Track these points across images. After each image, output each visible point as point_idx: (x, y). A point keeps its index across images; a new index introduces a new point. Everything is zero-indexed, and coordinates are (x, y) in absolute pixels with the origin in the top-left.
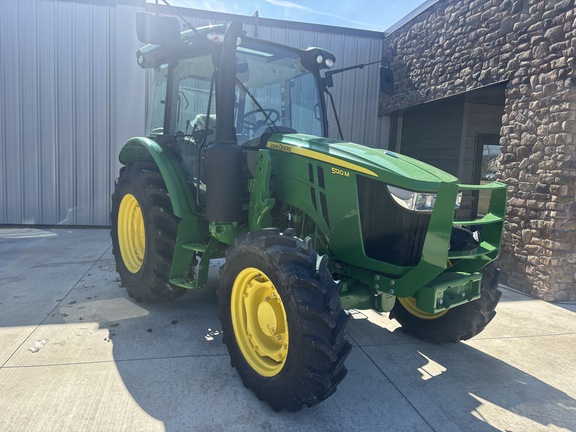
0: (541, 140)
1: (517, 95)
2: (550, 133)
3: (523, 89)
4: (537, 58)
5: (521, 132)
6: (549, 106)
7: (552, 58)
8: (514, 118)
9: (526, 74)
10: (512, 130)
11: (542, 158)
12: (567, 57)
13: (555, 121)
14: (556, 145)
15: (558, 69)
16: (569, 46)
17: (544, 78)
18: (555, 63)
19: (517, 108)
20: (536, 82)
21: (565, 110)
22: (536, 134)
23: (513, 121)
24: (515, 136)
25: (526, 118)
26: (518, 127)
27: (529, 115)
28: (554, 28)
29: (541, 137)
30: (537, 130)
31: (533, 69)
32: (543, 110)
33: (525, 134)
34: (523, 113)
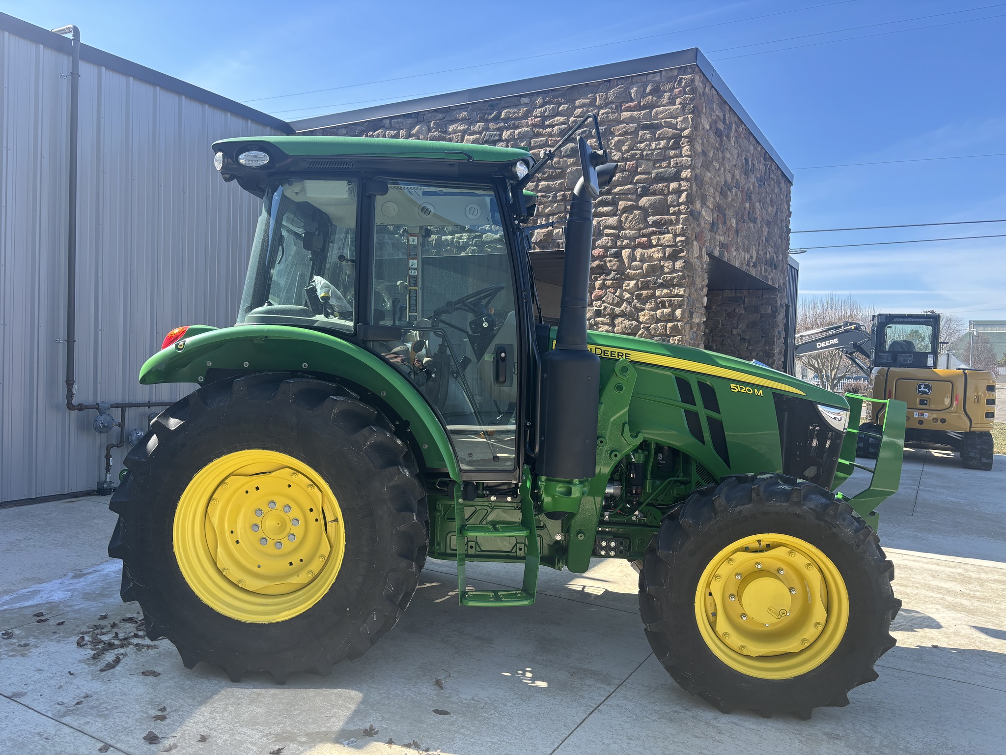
0: (647, 329)
1: (602, 270)
2: (658, 321)
3: (611, 264)
4: (630, 228)
5: (613, 316)
6: (654, 289)
7: (653, 233)
8: (600, 298)
9: (614, 245)
12: (676, 236)
13: (664, 307)
15: (664, 247)
16: (677, 222)
17: (642, 255)
18: (659, 239)
19: (603, 286)
20: (632, 258)
21: (677, 295)
22: (638, 321)
23: (599, 303)
24: (605, 322)
25: (621, 300)
26: (608, 311)
27: (624, 297)
28: (653, 198)
29: (646, 325)
30: (638, 315)
31: (626, 242)
32: (644, 292)
33: (620, 319)
34: (614, 293)
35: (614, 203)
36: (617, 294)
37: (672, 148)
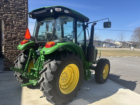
0: (19, 37)
1: (9, 24)
2: (21, 35)
3: (11, 23)
4: (14, 17)
6: (20, 30)
9: (11, 20)
12: (24, 20)
13: (23, 33)
15: (22, 22)
16: (25, 18)
17: (17, 23)
18: (21, 20)
19: (9, 28)
20: (15, 23)
21: (25, 31)
22: (17, 35)
23: (8, 31)
25: (13, 31)
26: (10, 33)
28: (19, 12)
31: (14, 20)
32: (18, 30)
33: (13, 35)
35: (11, 11)
37: (23, 4)
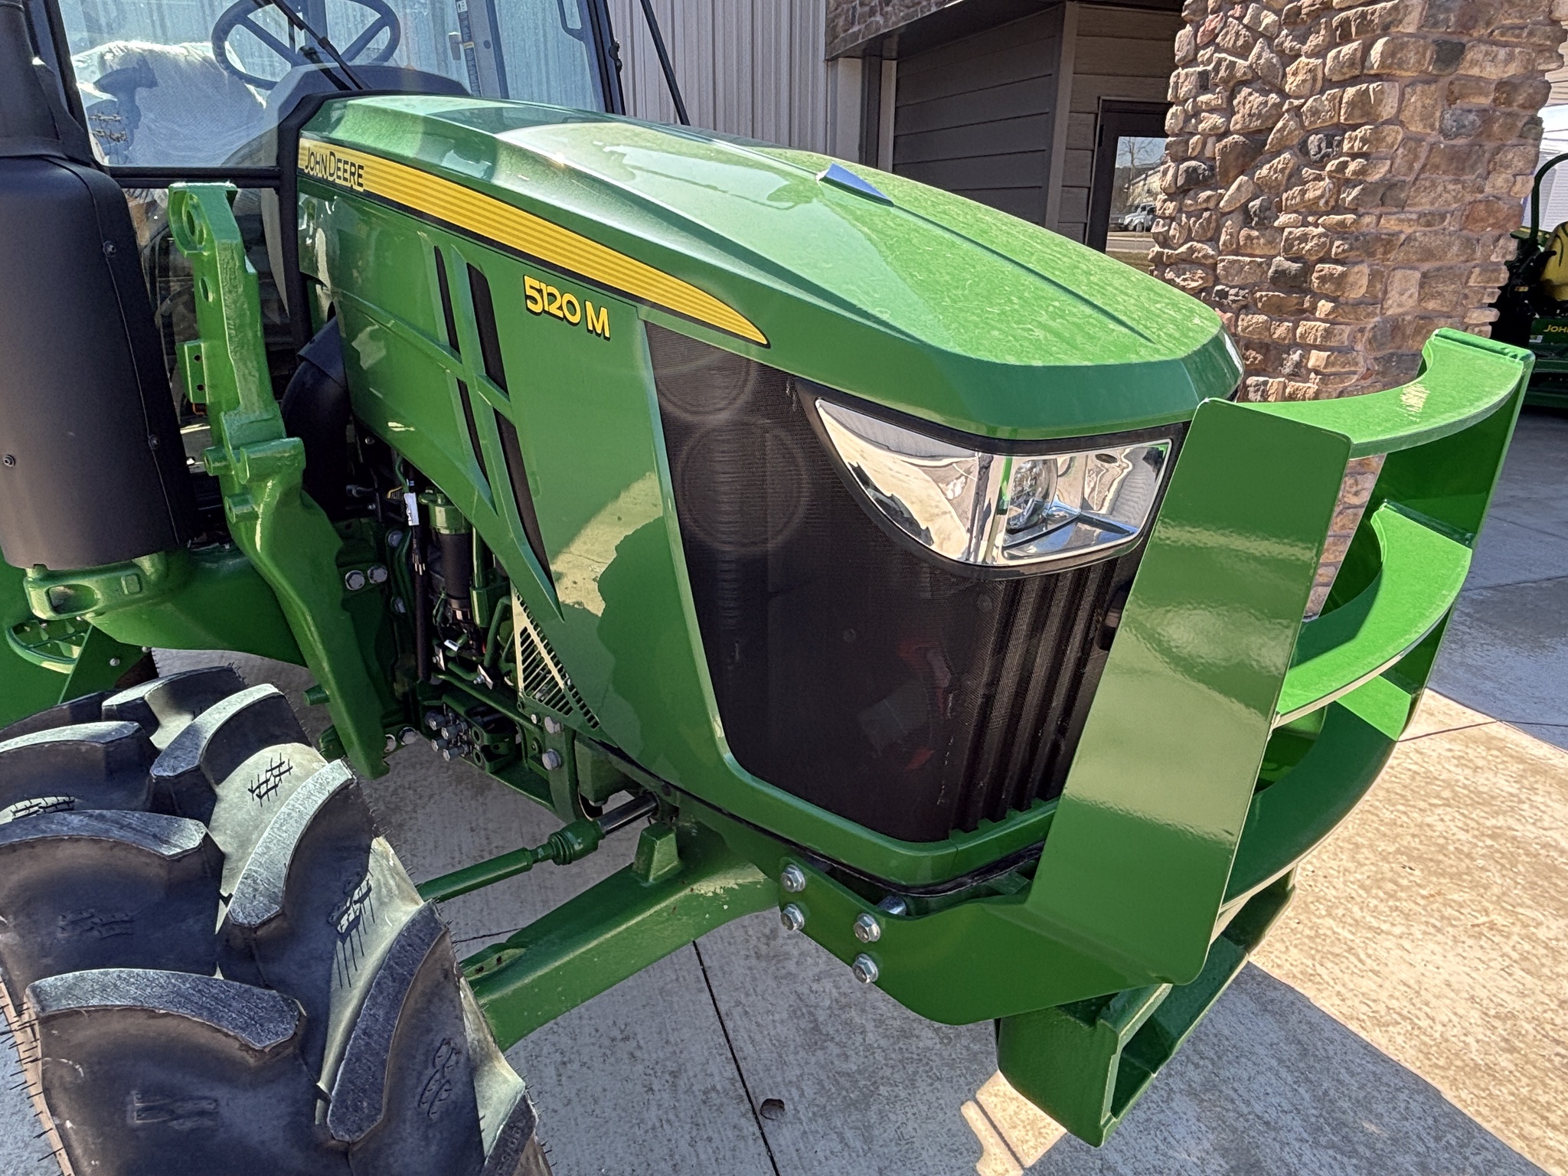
5: (1233, 87)
8: (1211, 40)
10: (1204, 83)
11: (1294, 177)
14: (1342, 129)
24: (1213, 103)
27: (1260, 23)
29: (1296, 103)
30: (1284, 75)
34: (1240, 19)
36: (1246, 21)
